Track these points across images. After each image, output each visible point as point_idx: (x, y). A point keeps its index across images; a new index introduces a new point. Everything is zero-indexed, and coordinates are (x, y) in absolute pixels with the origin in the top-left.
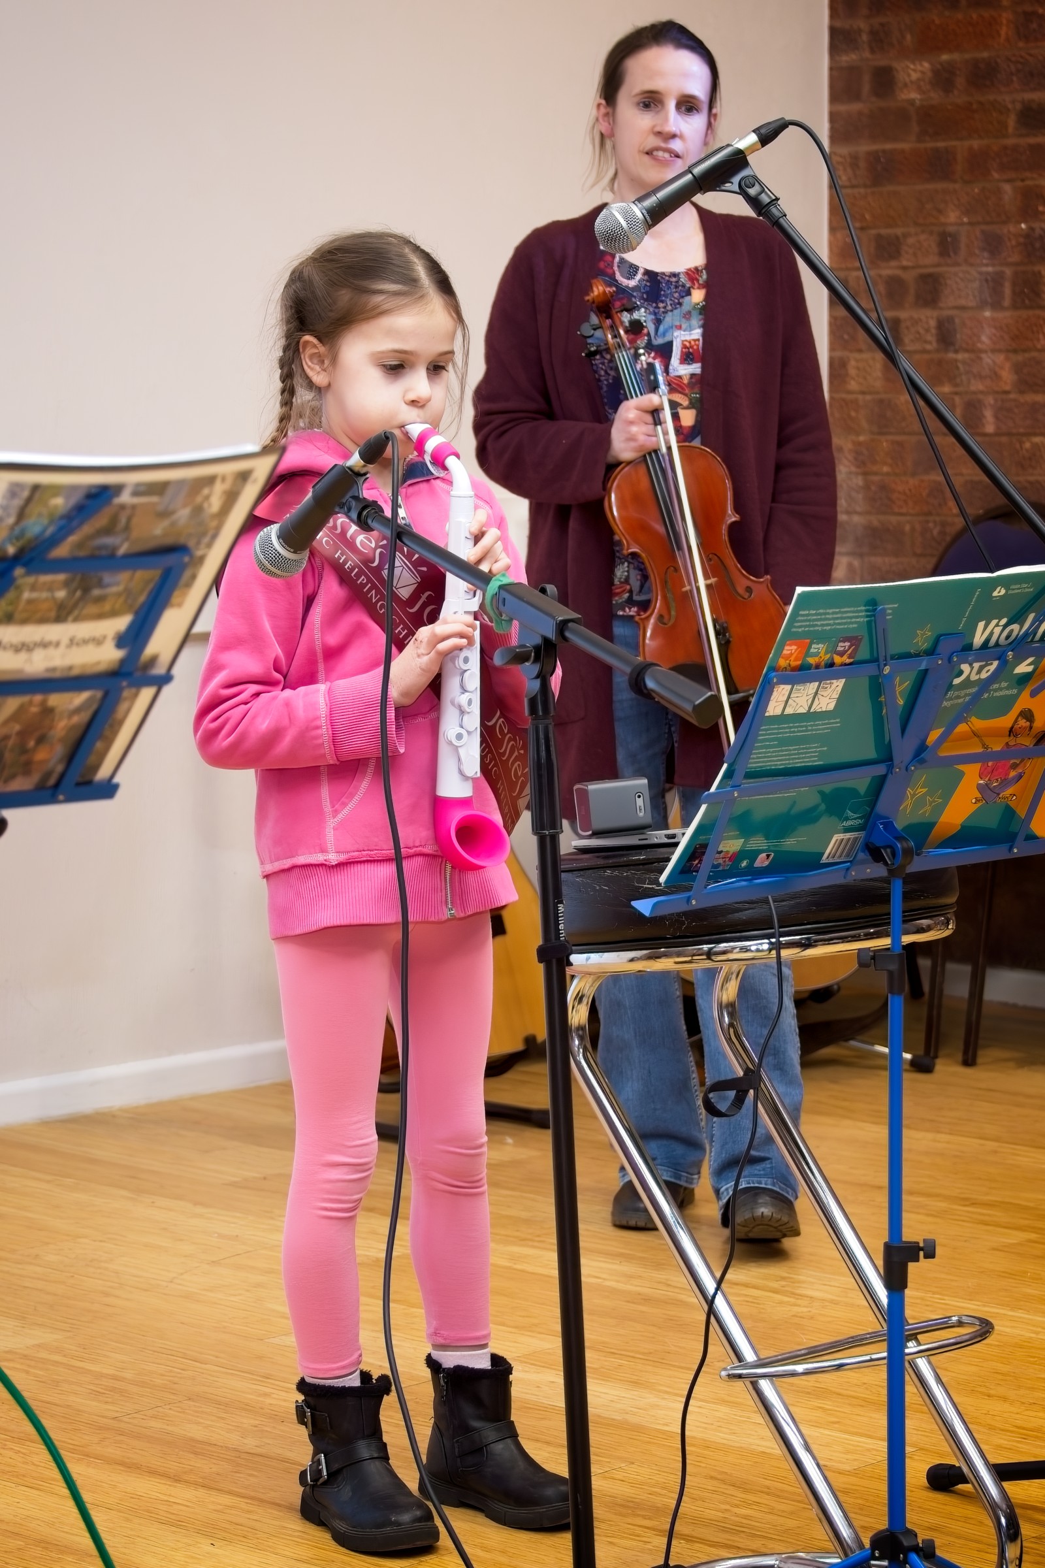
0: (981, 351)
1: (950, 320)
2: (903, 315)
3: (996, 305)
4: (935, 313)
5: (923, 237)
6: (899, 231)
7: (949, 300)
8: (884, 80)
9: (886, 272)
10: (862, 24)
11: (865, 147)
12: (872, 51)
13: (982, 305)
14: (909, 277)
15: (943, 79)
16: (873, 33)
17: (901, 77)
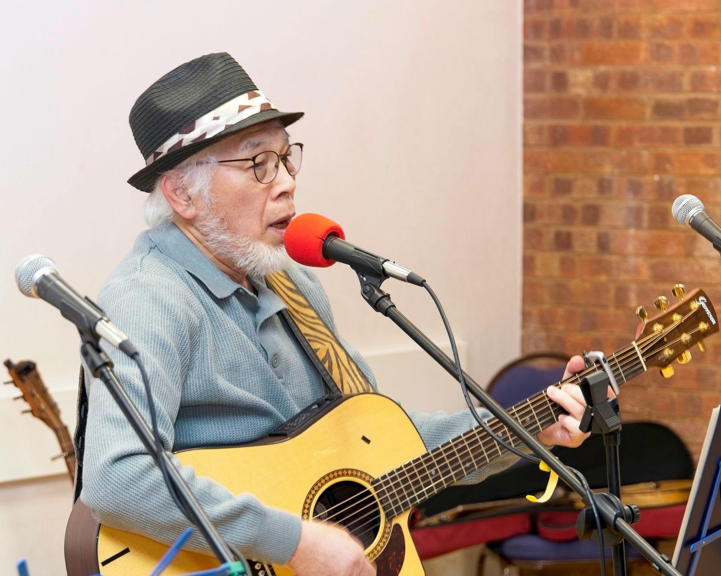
0: (627, 255)
1: (606, 234)
2: (573, 230)
3: (638, 226)
4: (597, 230)
5: (587, 181)
6: (570, 176)
7: (605, 222)
8: (560, 81)
9: (561, 202)
10: (545, 44)
11: (547, 122)
13: (628, 226)
14: (579, 206)
15: (601, 82)
16: (552, 50)
17: (572, 78)
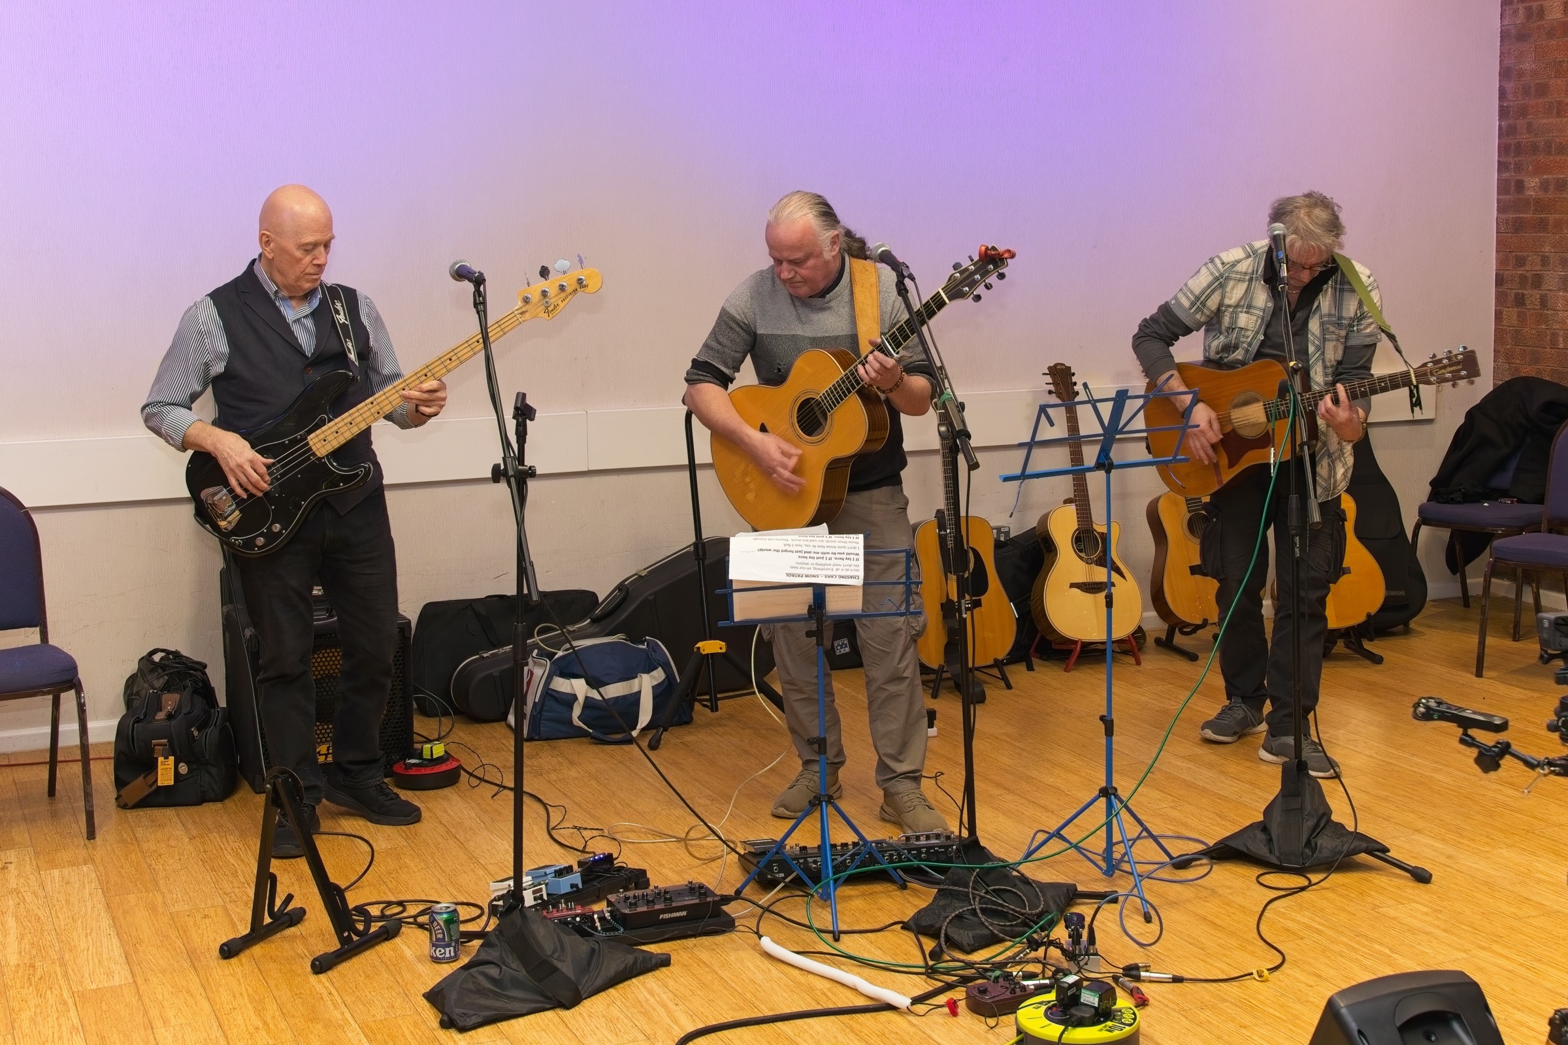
0: (1557, 310)
1: (1546, 295)
2: (1525, 292)
4: (1540, 292)
5: (1535, 257)
6: (1525, 254)
7: (1545, 287)
8: (1520, 185)
9: (1519, 272)
10: (1511, 160)
12: (1515, 173)
13: (1559, 290)
14: (1529, 275)
15: (1544, 186)
16: (1515, 164)
17: (1526, 184)
